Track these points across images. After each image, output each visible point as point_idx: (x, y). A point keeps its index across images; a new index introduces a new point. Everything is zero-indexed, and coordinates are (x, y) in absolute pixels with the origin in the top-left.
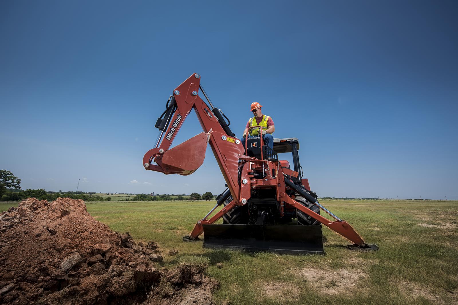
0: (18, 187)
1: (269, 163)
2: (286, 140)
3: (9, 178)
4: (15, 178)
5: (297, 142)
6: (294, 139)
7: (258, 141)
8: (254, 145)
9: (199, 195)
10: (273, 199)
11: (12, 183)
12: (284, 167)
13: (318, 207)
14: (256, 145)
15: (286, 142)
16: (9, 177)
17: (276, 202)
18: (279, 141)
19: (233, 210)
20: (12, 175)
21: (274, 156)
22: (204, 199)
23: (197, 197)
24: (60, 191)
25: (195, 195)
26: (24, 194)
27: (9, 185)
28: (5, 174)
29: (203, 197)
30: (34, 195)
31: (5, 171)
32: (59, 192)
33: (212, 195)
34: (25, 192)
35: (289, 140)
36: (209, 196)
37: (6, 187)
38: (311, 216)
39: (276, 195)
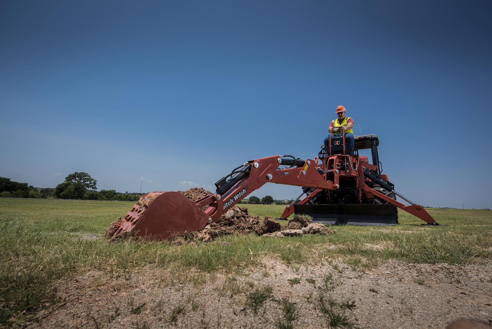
0: (94, 187)
1: (350, 158)
2: (365, 137)
3: (88, 180)
4: (92, 179)
5: (376, 139)
6: (374, 135)
7: (341, 140)
8: (337, 143)
9: (259, 199)
10: (353, 188)
11: (90, 184)
12: (363, 162)
13: (395, 194)
14: (339, 143)
15: (365, 139)
16: (87, 178)
17: (355, 190)
18: (358, 138)
19: (315, 198)
20: (89, 176)
21: (355, 152)
22: (263, 204)
23: (256, 201)
24: (127, 192)
25: (254, 198)
26: (99, 194)
27: (88, 186)
28: (84, 176)
29: (262, 201)
30: (107, 195)
31: (84, 173)
32: (125, 193)
33: (272, 199)
34: (100, 192)
35: (368, 137)
36: (269, 200)
37: (86, 188)
38: (388, 202)
39: (355, 185)
